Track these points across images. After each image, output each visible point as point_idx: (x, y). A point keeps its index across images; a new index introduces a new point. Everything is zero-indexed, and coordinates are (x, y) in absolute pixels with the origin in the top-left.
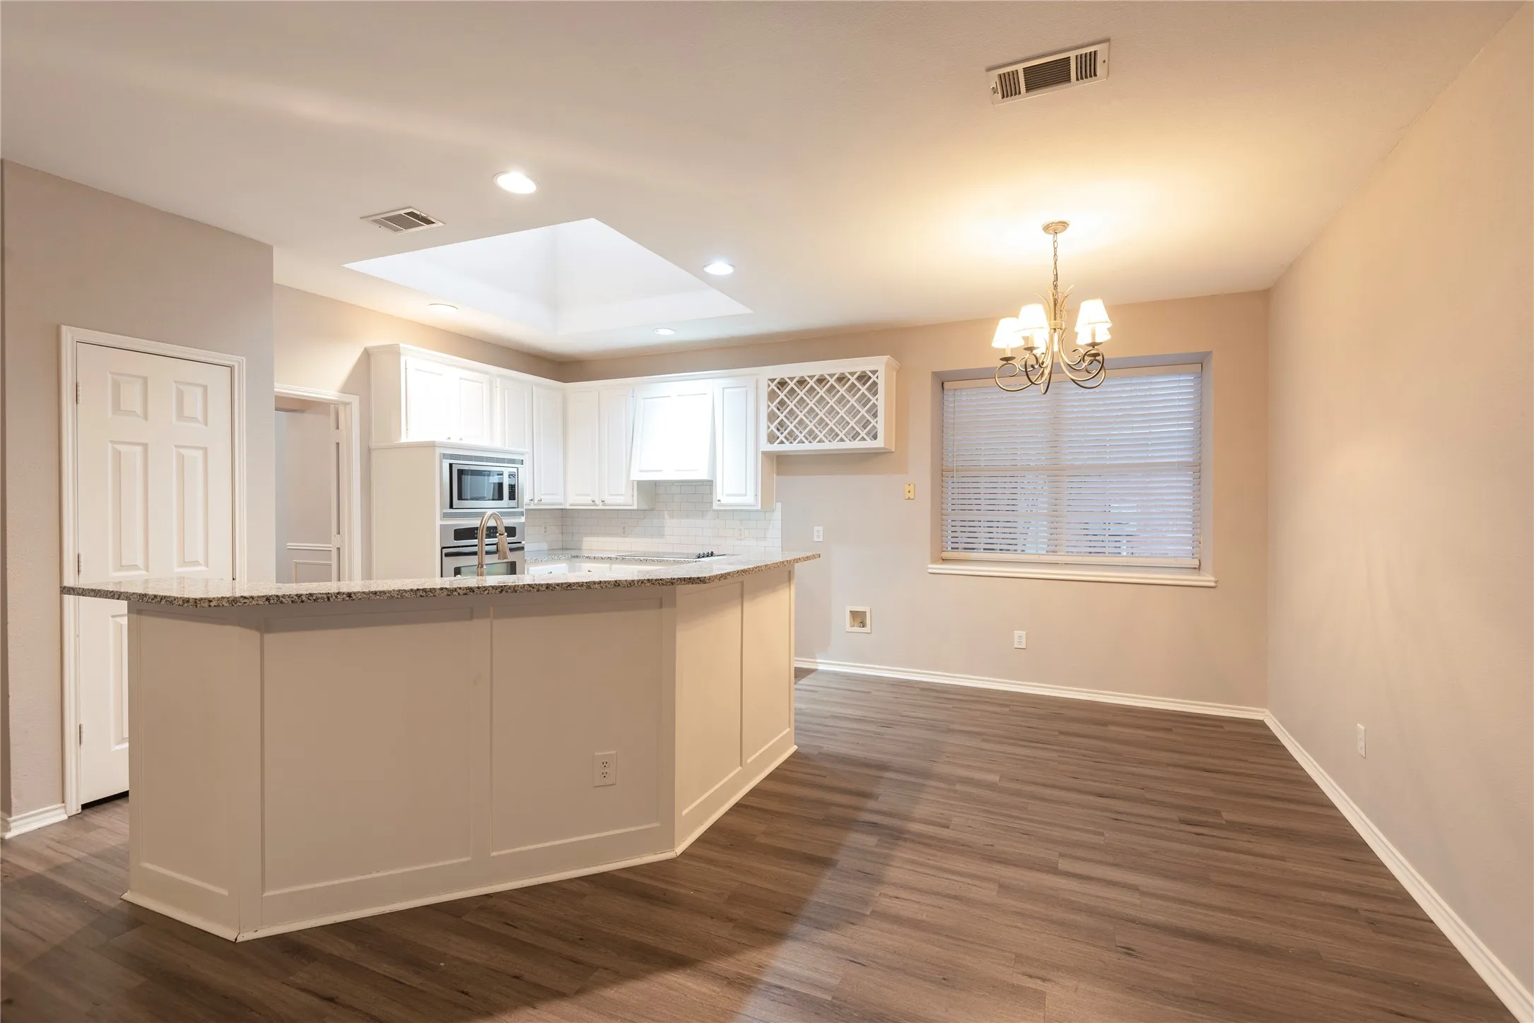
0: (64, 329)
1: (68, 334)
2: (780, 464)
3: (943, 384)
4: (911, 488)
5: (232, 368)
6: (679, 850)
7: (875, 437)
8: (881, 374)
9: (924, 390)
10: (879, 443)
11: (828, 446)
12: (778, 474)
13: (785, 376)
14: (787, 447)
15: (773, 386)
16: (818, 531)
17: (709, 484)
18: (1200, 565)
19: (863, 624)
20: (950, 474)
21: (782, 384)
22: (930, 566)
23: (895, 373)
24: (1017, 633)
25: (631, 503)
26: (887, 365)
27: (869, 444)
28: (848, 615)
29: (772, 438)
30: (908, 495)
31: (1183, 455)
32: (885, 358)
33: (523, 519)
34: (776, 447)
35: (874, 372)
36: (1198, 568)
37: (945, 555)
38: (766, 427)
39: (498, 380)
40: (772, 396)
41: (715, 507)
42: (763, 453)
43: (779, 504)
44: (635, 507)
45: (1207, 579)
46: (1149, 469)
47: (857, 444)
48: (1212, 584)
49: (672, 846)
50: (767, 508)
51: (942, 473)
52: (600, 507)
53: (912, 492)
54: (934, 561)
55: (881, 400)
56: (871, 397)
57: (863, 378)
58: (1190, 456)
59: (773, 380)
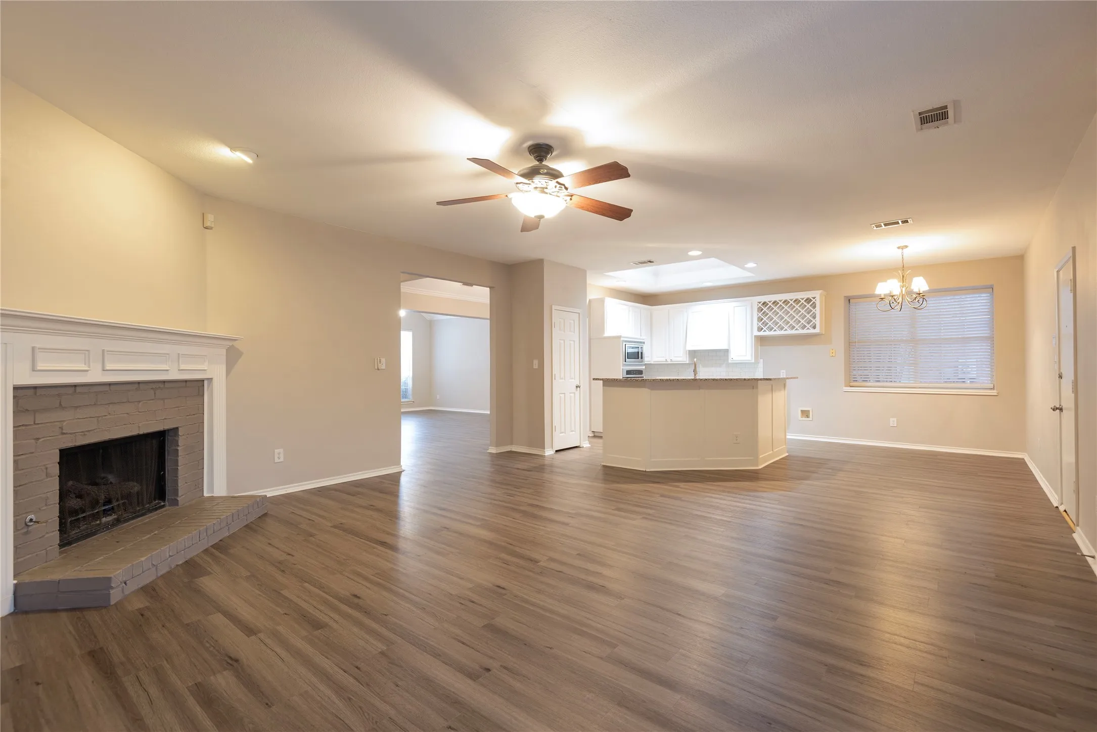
0: (553, 306)
1: (554, 307)
2: (761, 341)
3: (849, 300)
4: (834, 351)
5: (579, 313)
6: (760, 467)
7: (814, 327)
8: (818, 298)
9: (839, 305)
10: (817, 330)
11: (789, 332)
12: (761, 346)
13: (767, 300)
14: (768, 333)
15: (760, 305)
16: (783, 373)
17: (726, 351)
18: (994, 387)
19: (808, 416)
20: (854, 344)
21: (765, 304)
22: (844, 388)
23: (824, 297)
24: (891, 419)
25: (685, 360)
26: (821, 295)
27: (812, 331)
28: (800, 413)
29: (760, 329)
30: (831, 355)
31: (984, 332)
32: (820, 291)
33: (644, 367)
34: (762, 333)
35: (814, 298)
36: (993, 389)
37: (852, 384)
38: (757, 324)
39: (631, 308)
40: (760, 310)
41: (730, 362)
42: (756, 336)
43: (762, 360)
44: (688, 362)
45: (994, 392)
46: (965, 340)
47: (805, 331)
48: (996, 394)
49: (757, 466)
50: (757, 362)
51: (850, 344)
52: (670, 363)
53: (834, 353)
54: (846, 386)
55: (817, 311)
56: (812, 309)
57: (808, 300)
58: (989, 333)
59: (760, 303)
